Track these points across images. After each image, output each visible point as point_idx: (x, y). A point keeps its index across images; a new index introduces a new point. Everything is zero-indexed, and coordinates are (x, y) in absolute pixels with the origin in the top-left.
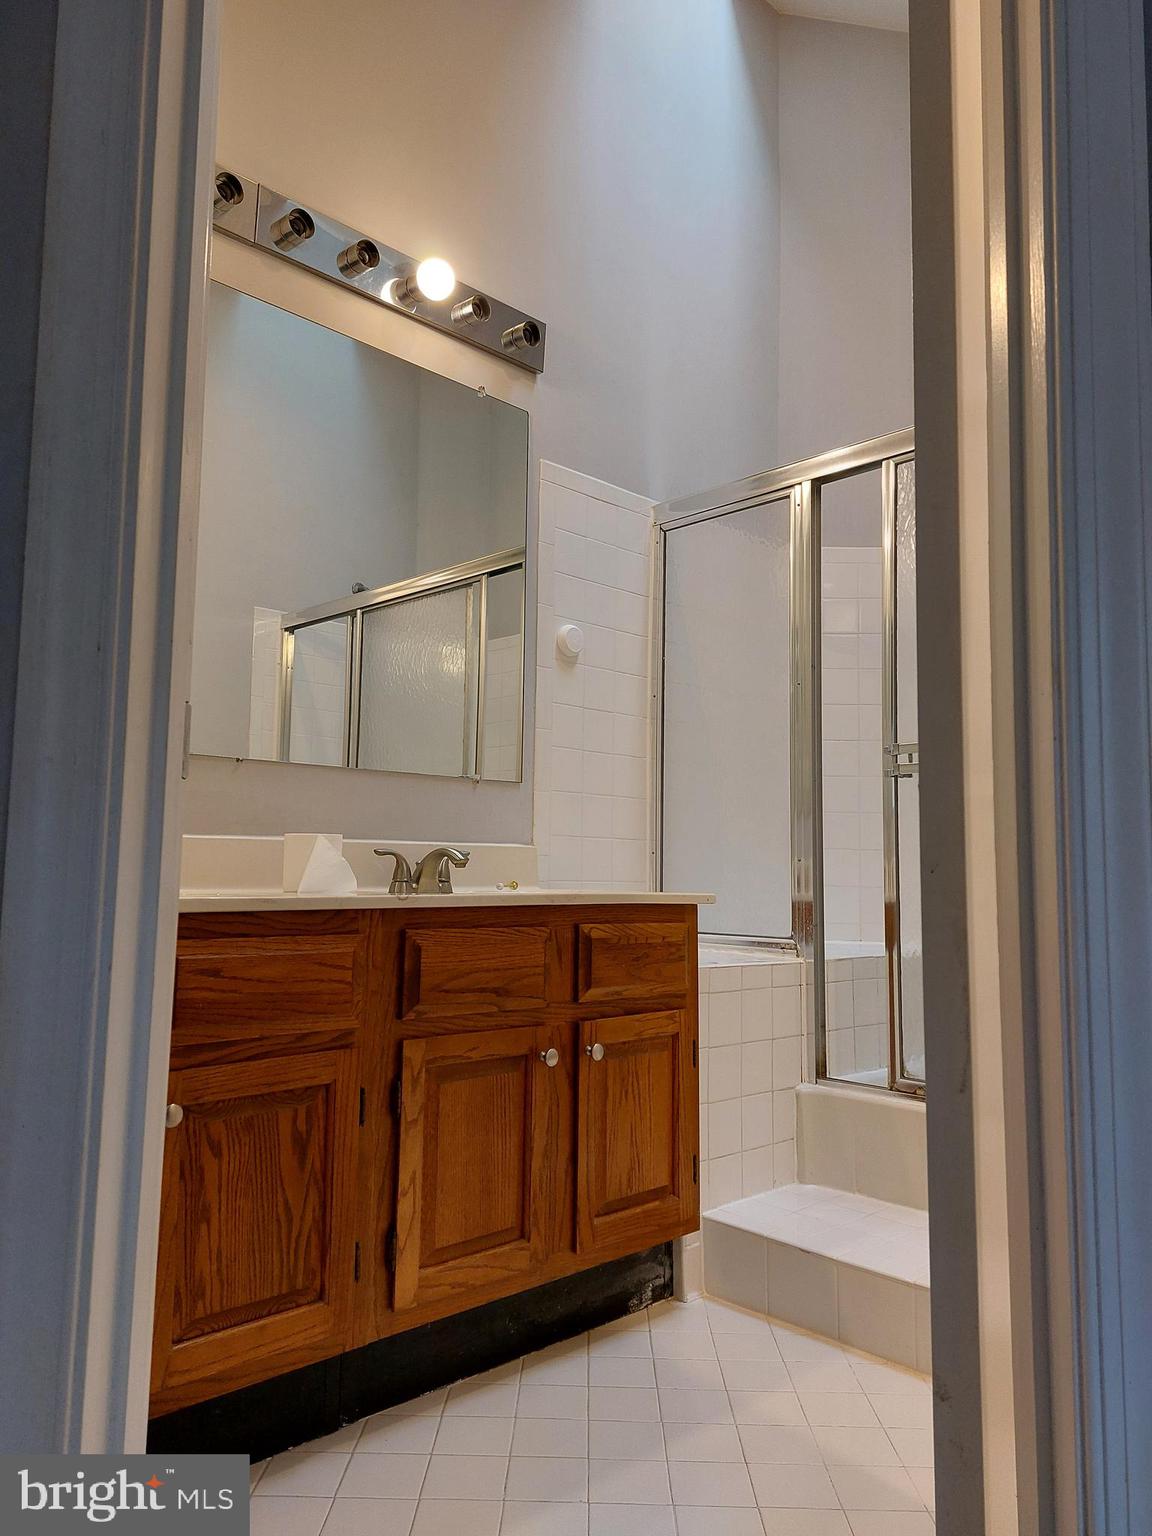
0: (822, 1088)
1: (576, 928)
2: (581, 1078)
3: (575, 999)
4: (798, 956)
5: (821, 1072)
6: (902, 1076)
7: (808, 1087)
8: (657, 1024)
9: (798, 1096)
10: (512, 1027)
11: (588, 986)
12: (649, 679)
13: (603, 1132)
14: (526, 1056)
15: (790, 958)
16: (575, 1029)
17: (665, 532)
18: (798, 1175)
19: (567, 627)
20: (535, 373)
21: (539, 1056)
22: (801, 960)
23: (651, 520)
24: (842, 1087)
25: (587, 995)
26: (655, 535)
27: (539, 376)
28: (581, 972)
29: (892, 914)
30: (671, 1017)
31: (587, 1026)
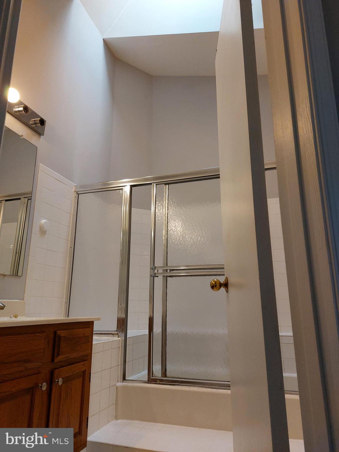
0: (125, 384)
1: (55, 333)
2: (53, 393)
3: (53, 361)
4: (118, 337)
5: (124, 378)
6: (152, 376)
7: (120, 384)
8: (79, 367)
9: (117, 388)
10: (28, 376)
11: (58, 356)
12: (69, 241)
13: (58, 415)
14: (33, 387)
15: (116, 338)
16: (52, 373)
17: (78, 194)
18: (115, 417)
19: (44, 221)
20: (40, 135)
21: (38, 386)
22: (119, 338)
23: (74, 190)
24: (132, 383)
25: (57, 358)
26: (74, 195)
27: (42, 137)
28: (56, 350)
29: (151, 321)
30: (84, 364)
31: (56, 372)
